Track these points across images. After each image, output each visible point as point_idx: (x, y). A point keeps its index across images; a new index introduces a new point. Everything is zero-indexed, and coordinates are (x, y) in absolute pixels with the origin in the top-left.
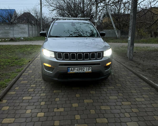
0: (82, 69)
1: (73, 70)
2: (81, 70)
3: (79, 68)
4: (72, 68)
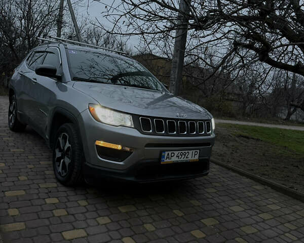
0: (185, 155)
1: (171, 156)
2: (183, 156)
3: (180, 152)
4: (170, 153)
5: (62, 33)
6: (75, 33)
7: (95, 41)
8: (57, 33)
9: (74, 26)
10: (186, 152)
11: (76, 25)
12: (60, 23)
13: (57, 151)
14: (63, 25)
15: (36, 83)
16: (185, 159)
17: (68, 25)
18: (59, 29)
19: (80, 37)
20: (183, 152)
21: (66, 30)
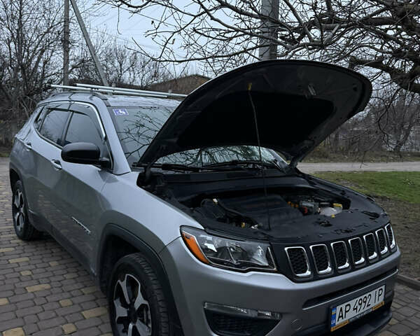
0: (366, 302)
1: (346, 312)
2: (363, 304)
3: (358, 299)
4: (343, 306)
5: (70, 58)
6: (89, 55)
7: (117, 64)
8: (64, 59)
9: (87, 45)
10: (367, 295)
11: (89, 44)
12: (66, 43)
13: (117, 303)
14: (70, 46)
15: (61, 169)
16: (366, 309)
17: (77, 44)
18: (66, 51)
19: (98, 61)
20: (362, 297)
21: (76, 52)
